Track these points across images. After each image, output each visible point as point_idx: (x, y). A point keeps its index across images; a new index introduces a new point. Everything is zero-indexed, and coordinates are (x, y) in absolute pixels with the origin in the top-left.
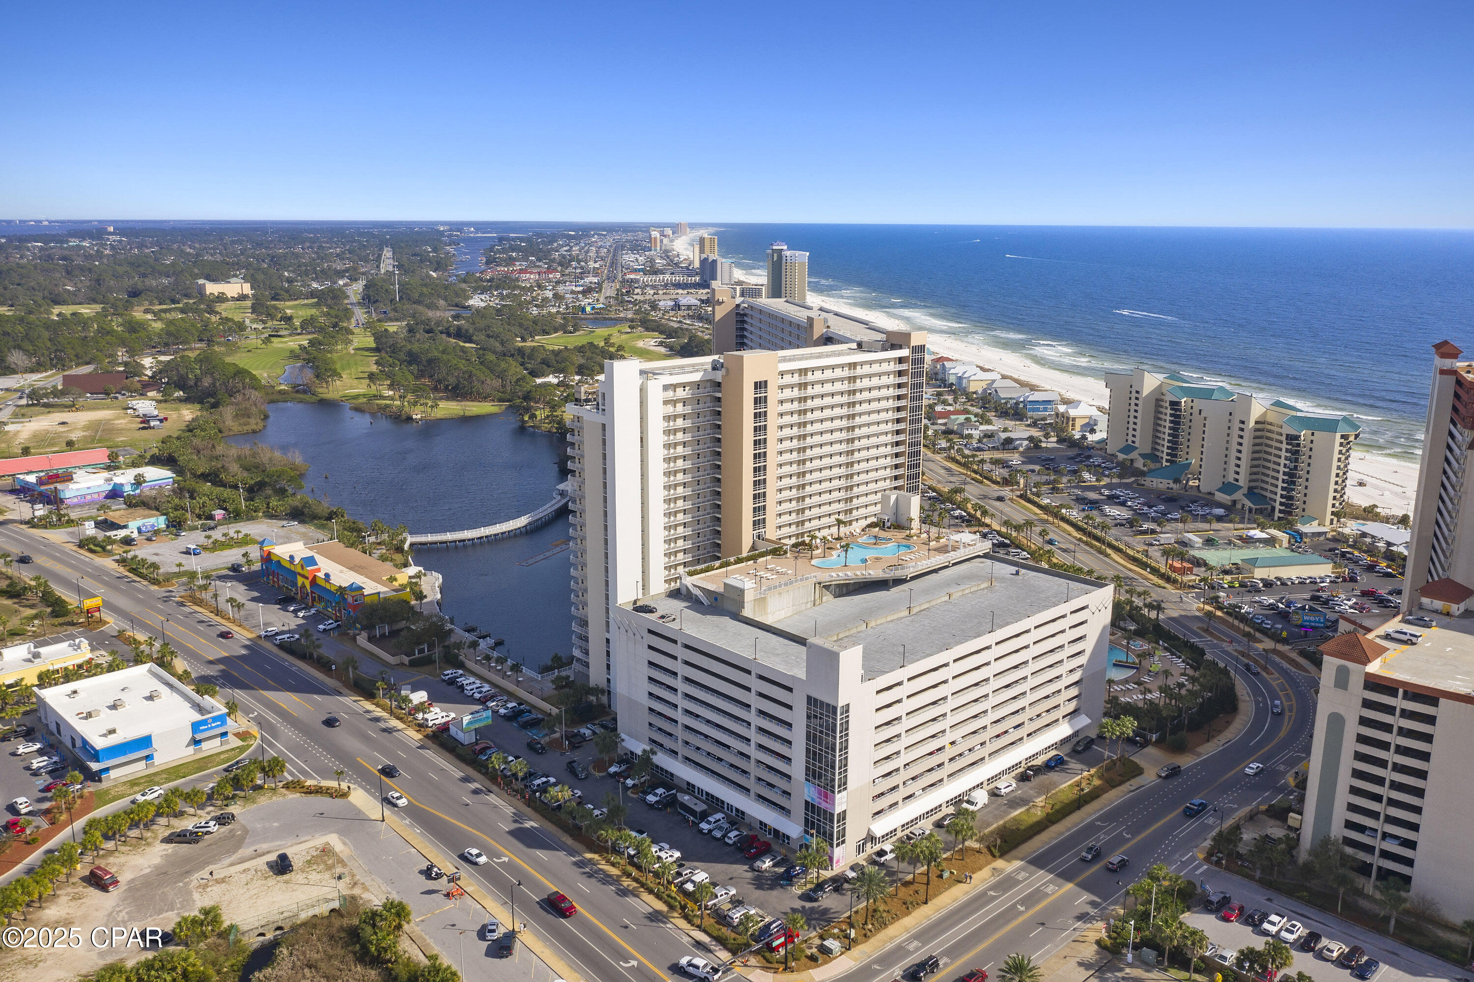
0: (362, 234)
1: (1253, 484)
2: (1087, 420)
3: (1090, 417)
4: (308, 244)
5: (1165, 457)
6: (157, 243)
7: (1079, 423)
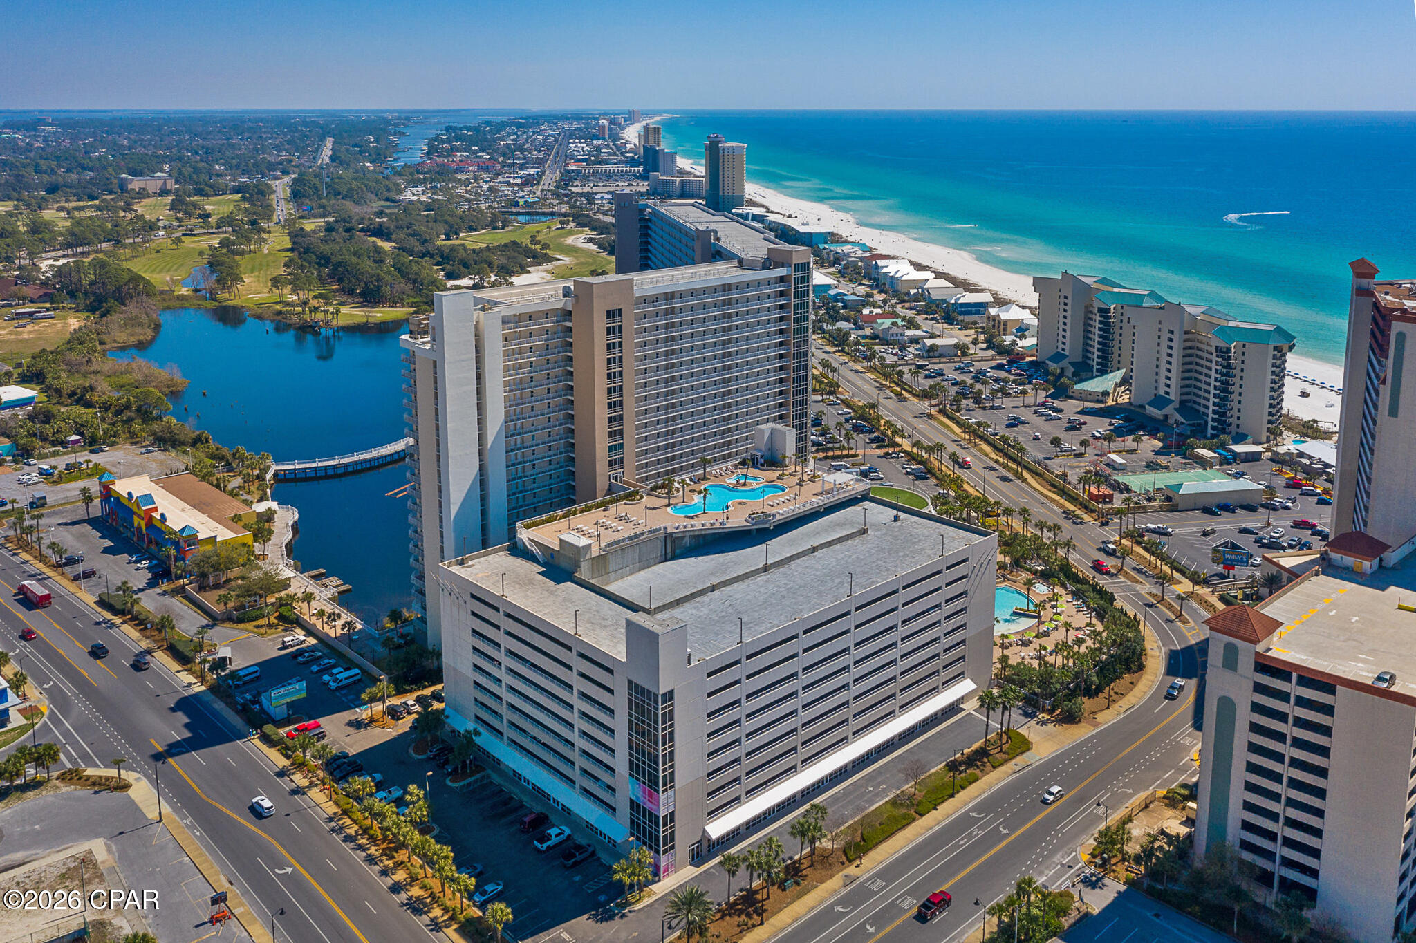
0: (305, 124)
1: (1185, 397)
2: (1019, 325)
3: (1022, 321)
4: (247, 135)
5: (1095, 366)
6: (94, 135)
7: (1010, 328)
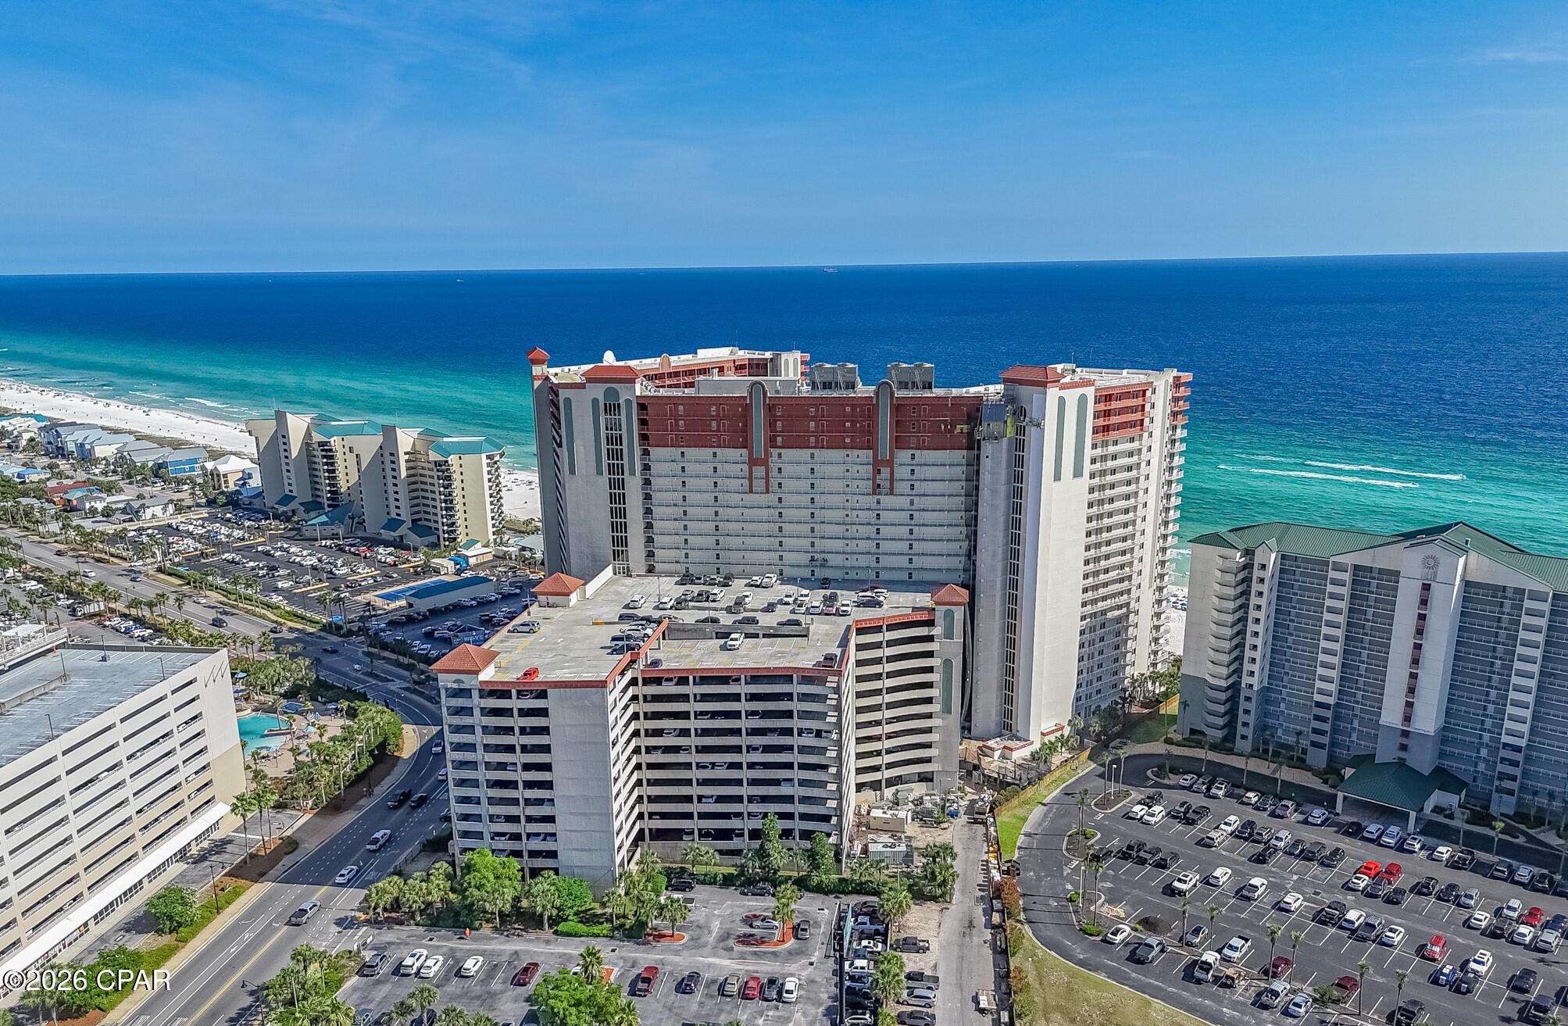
1: (416, 517)
2: (240, 475)
3: (243, 472)
5: (326, 502)
7: (232, 479)
